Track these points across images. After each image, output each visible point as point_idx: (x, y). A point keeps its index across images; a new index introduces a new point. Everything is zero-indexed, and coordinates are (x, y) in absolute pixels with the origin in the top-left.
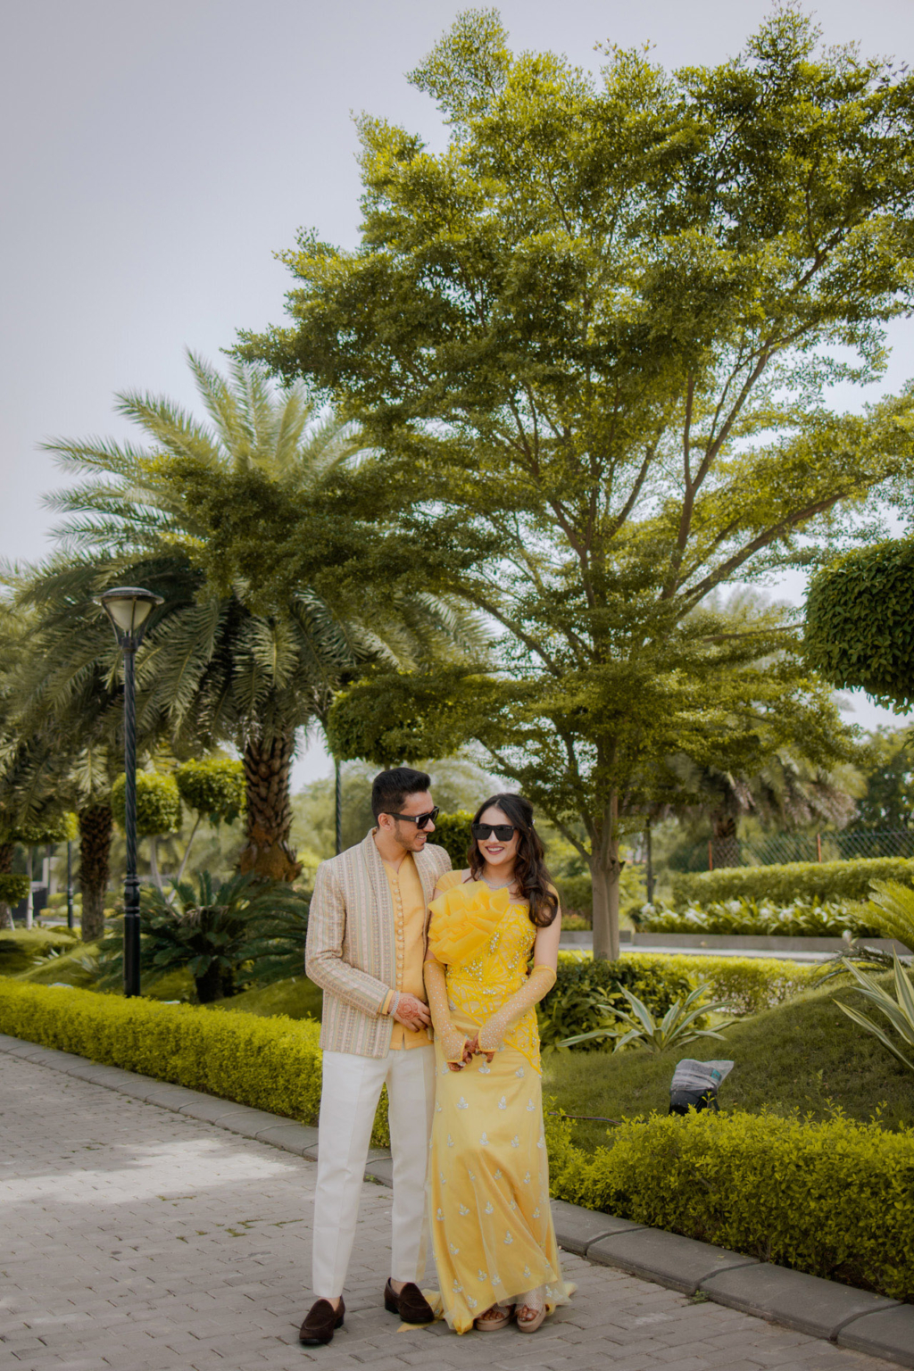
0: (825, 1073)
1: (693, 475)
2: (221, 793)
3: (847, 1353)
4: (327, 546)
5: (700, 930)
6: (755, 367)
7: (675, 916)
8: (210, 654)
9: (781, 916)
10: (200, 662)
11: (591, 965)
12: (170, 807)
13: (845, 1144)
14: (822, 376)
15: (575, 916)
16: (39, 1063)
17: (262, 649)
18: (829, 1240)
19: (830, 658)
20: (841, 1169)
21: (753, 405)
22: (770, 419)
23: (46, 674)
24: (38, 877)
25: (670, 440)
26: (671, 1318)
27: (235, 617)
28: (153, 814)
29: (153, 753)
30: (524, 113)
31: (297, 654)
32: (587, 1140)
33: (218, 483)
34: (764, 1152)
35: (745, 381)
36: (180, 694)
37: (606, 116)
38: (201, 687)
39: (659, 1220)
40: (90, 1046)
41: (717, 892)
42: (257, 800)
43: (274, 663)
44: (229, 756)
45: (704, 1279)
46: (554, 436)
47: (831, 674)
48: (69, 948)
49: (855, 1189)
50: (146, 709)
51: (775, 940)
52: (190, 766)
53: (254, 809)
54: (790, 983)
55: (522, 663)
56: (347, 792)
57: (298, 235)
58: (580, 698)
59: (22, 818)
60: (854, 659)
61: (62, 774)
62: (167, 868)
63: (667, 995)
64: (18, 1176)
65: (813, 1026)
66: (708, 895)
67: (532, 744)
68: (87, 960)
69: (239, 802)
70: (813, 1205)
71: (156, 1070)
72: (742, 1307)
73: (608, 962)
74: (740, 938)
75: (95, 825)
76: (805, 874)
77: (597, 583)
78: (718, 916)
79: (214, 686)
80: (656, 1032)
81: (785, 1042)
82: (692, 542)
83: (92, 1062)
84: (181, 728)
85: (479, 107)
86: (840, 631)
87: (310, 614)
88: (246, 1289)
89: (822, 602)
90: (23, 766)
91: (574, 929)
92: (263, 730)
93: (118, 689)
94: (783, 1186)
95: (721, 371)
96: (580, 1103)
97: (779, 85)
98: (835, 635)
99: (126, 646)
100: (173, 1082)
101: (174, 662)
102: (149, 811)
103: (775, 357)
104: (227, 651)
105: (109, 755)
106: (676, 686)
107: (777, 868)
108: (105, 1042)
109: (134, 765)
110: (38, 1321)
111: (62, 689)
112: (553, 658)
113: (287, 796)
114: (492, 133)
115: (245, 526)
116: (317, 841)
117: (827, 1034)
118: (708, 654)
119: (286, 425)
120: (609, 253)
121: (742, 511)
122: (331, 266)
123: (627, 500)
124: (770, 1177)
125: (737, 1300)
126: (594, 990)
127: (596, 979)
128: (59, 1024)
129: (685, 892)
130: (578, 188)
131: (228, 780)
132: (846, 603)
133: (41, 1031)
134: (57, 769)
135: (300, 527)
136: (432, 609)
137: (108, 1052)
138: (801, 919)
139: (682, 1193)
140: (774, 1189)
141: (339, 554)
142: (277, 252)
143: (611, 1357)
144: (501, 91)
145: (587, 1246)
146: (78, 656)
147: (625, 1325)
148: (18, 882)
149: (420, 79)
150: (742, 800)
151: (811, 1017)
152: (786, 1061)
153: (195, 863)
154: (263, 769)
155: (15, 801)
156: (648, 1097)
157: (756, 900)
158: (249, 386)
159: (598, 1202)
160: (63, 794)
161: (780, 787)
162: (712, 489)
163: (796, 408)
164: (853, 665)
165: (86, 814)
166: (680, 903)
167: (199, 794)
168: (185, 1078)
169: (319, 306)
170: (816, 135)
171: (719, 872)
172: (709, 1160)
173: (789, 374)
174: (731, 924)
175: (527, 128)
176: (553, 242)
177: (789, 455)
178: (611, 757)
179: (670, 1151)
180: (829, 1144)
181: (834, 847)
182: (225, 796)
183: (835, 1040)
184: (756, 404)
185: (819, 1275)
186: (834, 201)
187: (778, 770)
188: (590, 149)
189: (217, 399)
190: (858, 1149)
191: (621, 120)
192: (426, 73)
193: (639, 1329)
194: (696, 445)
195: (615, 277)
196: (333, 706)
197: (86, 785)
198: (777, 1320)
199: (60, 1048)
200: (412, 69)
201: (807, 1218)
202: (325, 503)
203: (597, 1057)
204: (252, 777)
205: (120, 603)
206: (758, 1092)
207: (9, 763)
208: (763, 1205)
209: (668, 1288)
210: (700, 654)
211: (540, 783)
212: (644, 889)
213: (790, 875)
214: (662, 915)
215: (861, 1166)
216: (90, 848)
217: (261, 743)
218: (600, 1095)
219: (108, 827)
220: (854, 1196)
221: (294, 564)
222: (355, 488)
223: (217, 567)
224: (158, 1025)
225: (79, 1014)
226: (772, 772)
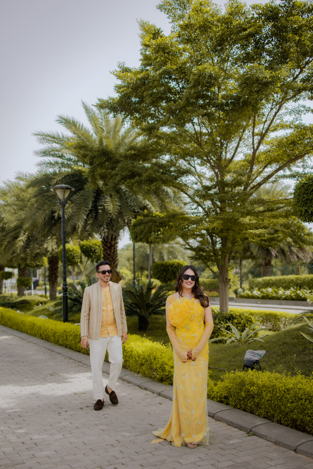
0: (297, 355)
1: (255, 146)
2: (94, 252)
3: (299, 455)
4: (129, 172)
5: (258, 298)
6: (277, 108)
7: (249, 293)
8: (90, 206)
9: (286, 294)
10: (87, 209)
11: (219, 314)
12: (78, 256)
13: (300, 385)
14: (302, 111)
15: (215, 292)
16: (36, 344)
17: (107, 204)
18: (295, 416)
19: (302, 212)
20: (299, 393)
21: (277, 121)
22: (283, 127)
23: (36, 212)
24: (35, 276)
25: (248, 133)
26: (241, 441)
27: (99, 194)
28: (72, 259)
29: (72, 238)
30: (196, 20)
31: (119, 206)
32: (216, 376)
33: (92, 150)
34: (274, 386)
35: (274, 114)
36: (80, 220)
37: (226, 21)
38: (87, 218)
39: (238, 406)
40: (52, 338)
41: (264, 285)
42: (107, 255)
43: (112, 209)
44: (97, 240)
45: (253, 428)
46: (207, 132)
47: (302, 217)
48: (45, 303)
49: (304, 400)
50: (69, 225)
51: (283, 302)
52: (84, 242)
53: (106, 258)
54: (287, 319)
55: (196, 211)
56: (138, 249)
57: (118, 65)
58: (215, 225)
59: (29, 260)
60: (310, 213)
61: (42, 245)
62: (78, 274)
63: (244, 324)
64: (28, 385)
65: (293, 338)
66: (261, 286)
67: (199, 239)
68: (51, 307)
69: (100, 255)
70: (289, 405)
71: (73, 348)
72: (265, 438)
73: (225, 313)
74: (271, 301)
75: (53, 261)
76: (294, 279)
77: (222, 184)
78: (264, 293)
79: (92, 217)
80: (240, 338)
81: (284, 343)
82: (255, 168)
83: (53, 344)
84: (81, 231)
85: (181, 17)
86: (305, 203)
87: (124, 192)
88: (101, 427)
89: (299, 193)
90: (29, 242)
91: (215, 297)
92: (109, 232)
93: (59, 218)
94: (280, 398)
95: (266, 110)
96: (214, 362)
97: (287, 9)
98: (303, 205)
99: (62, 205)
100: (79, 352)
101: (78, 209)
102: (71, 258)
103: (285, 104)
104: (96, 205)
105: (57, 239)
106: (248, 221)
107: (285, 277)
108: (57, 338)
109: (66, 242)
110: (34, 437)
111: (41, 218)
112: (206, 209)
113: (117, 253)
114: (185, 27)
115: (101, 165)
116: (128, 265)
117: (298, 341)
118: (259, 210)
119: (115, 127)
120: (227, 69)
121: (273, 158)
122: (130, 76)
123: (232, 154)
124: (276, 395)
125: (263, 435)
126: (220, 323)
127: (220, 319)
128: (42, 331)
129: (253, 284)
130: (216, 46)
131: (97, 247)
132: (307, 194)
133: (36, 333)
134: (40, 243)
135: (120, 165)
136: (165, 190)
137: (58, 341)
138: (293, 294)
139: (246, 398)
140: (276, 399)
141: (133, 175)
142: (111, 71)
143: (221, 455)
144: (189, 12)
145: (214, 414)
146: (46, 207)
147: (226, 443)
148: (28, 280)
149: (161, 7)
150: (273, 253)
151: (293, 335)
152: (284, 350)
153: (87, 272)
154: (109, 244)
155: (27, 254)
156: (237, 361)
157: (278, 288)
158: (102, 113)
159: (218, 399)
160: (42, 252)
161: (286, 249)
162: (262, 151)
163: (292, 123)
164: (309, 215)
165: (50, 258)
166: (251, 288)
167: (87, 252)
168: (83, 351)
169: (125, 90)
170: (300, 27)
171: (265, 278)
172: (254, 388)
173: (290, 111)
174: (269, 296)
175: (198, 26)
176: (205, 68)
177: (290, 139)
178: (226, 244)
179: (242, 384)
180: (295, 384)
181: (306, 268)
182: (96, 253)
183: (301, 344)
184: (278, 121)
185: (292, 427)
186: (307, 50)
187: (286, 243)
188: (220, 33)
189: (92, 118)
190: (305, 387)
191: (231, 23)
192: (163, 5)
193: (230, 444)
194: (257, 135)
195: (228, 77)
196: (132, 224)
197: (50, 249)
198: (276, 443)
199: (42, 339)
200: (158, 4)
201: (288, 409)
202: (128, 156)
203: (221, 345)
204: (105, 247)
205: (60, 190)
206: (274, 361)
207: (24, 241)
208: (273, 403)
209: (241, 430)
210: (256, 210)
211: (201, 252)
212: (239, 283)
213: (289, 279)
214: (245, 292)
215: (306, 393)
216: (52, 269)
217: (108, 237)
218: (220, 360)
219: (57, 262)
220: (303, 403)
221: (118, 178)
222: (139, 150)
223: (92, 179)
224: (74, 333)
225: (48, 328)
226: (284, 244)
